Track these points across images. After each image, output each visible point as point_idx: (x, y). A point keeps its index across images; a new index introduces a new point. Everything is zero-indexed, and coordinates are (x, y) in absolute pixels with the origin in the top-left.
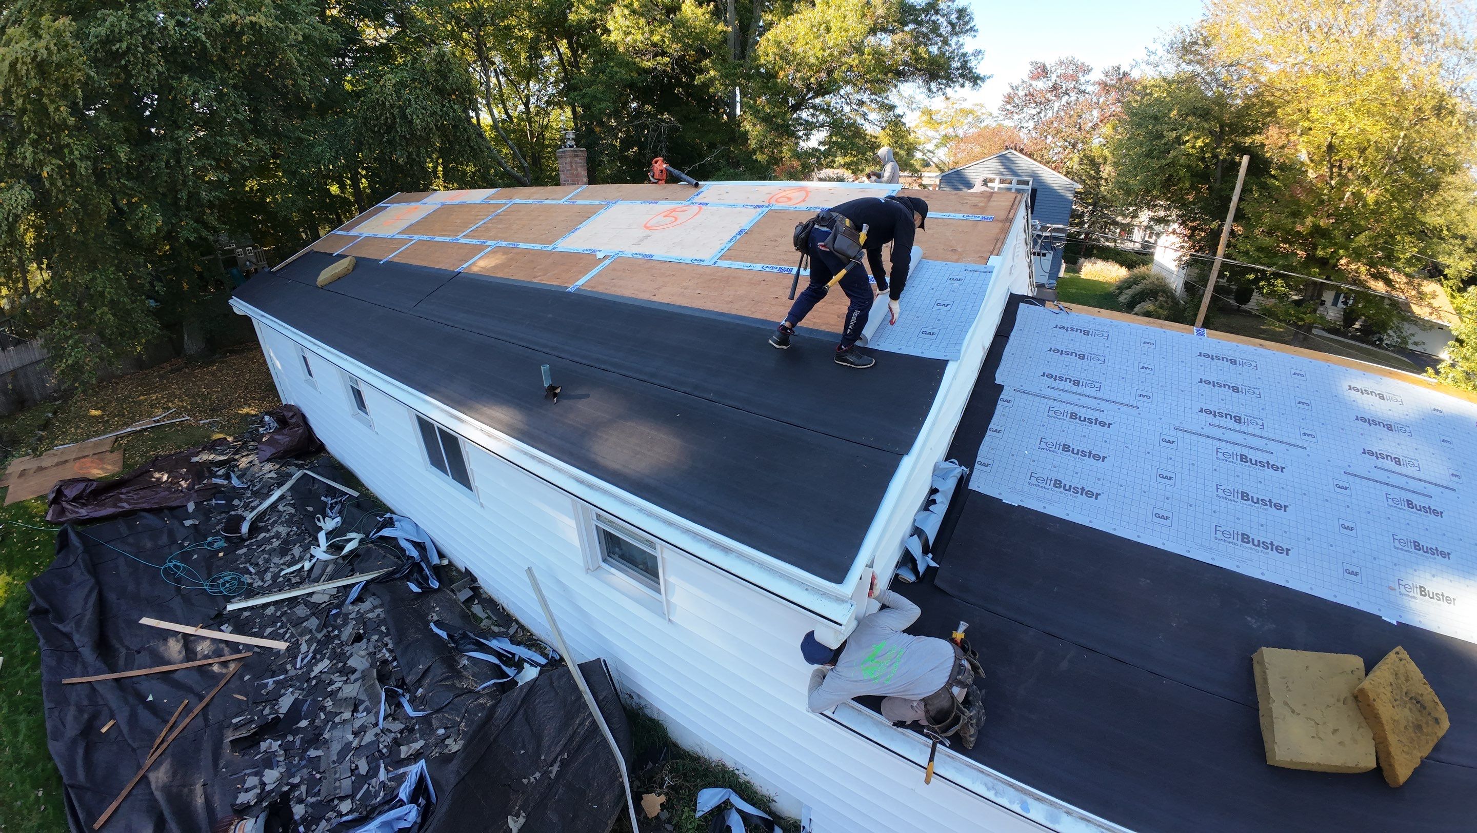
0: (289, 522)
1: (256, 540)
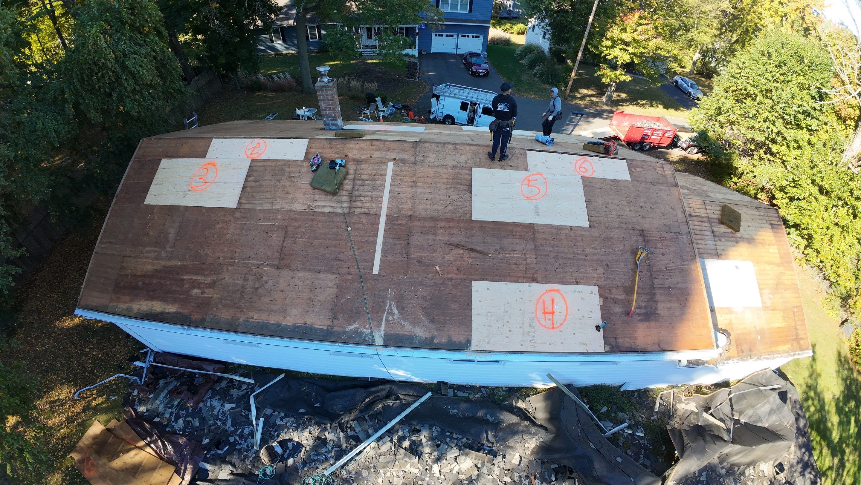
1: (290, 450)
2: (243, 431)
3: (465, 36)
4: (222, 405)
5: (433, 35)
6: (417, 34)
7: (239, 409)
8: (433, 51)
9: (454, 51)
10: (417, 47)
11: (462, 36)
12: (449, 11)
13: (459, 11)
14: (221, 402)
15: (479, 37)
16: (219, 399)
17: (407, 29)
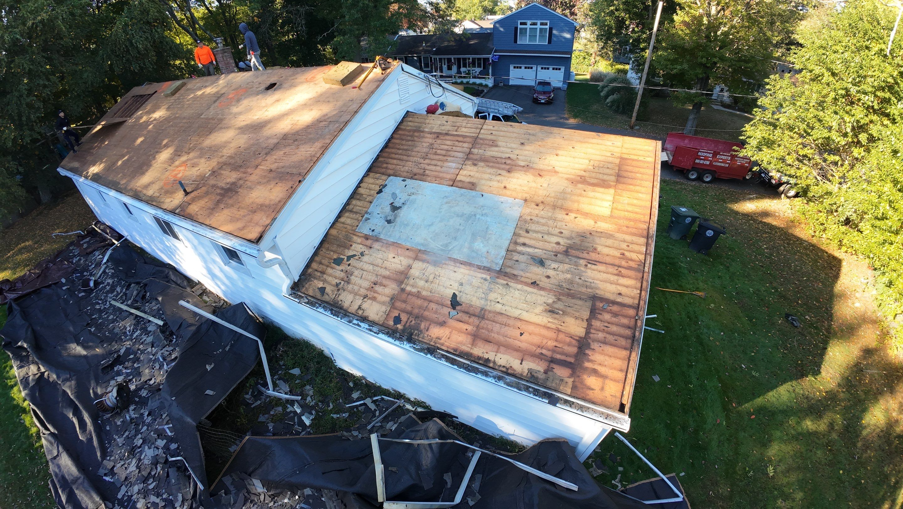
0: (112, 276)
1: (98, 289)
3: (545, 68)
4: (99, 255)
5: (511, 67)
6: (490, 64)
8: (510, 83)
9: (533, 84)
11: (542, 68)
12: (527, 43)
13: (537, 43)
15: (560, 69)
17: (484, 59)
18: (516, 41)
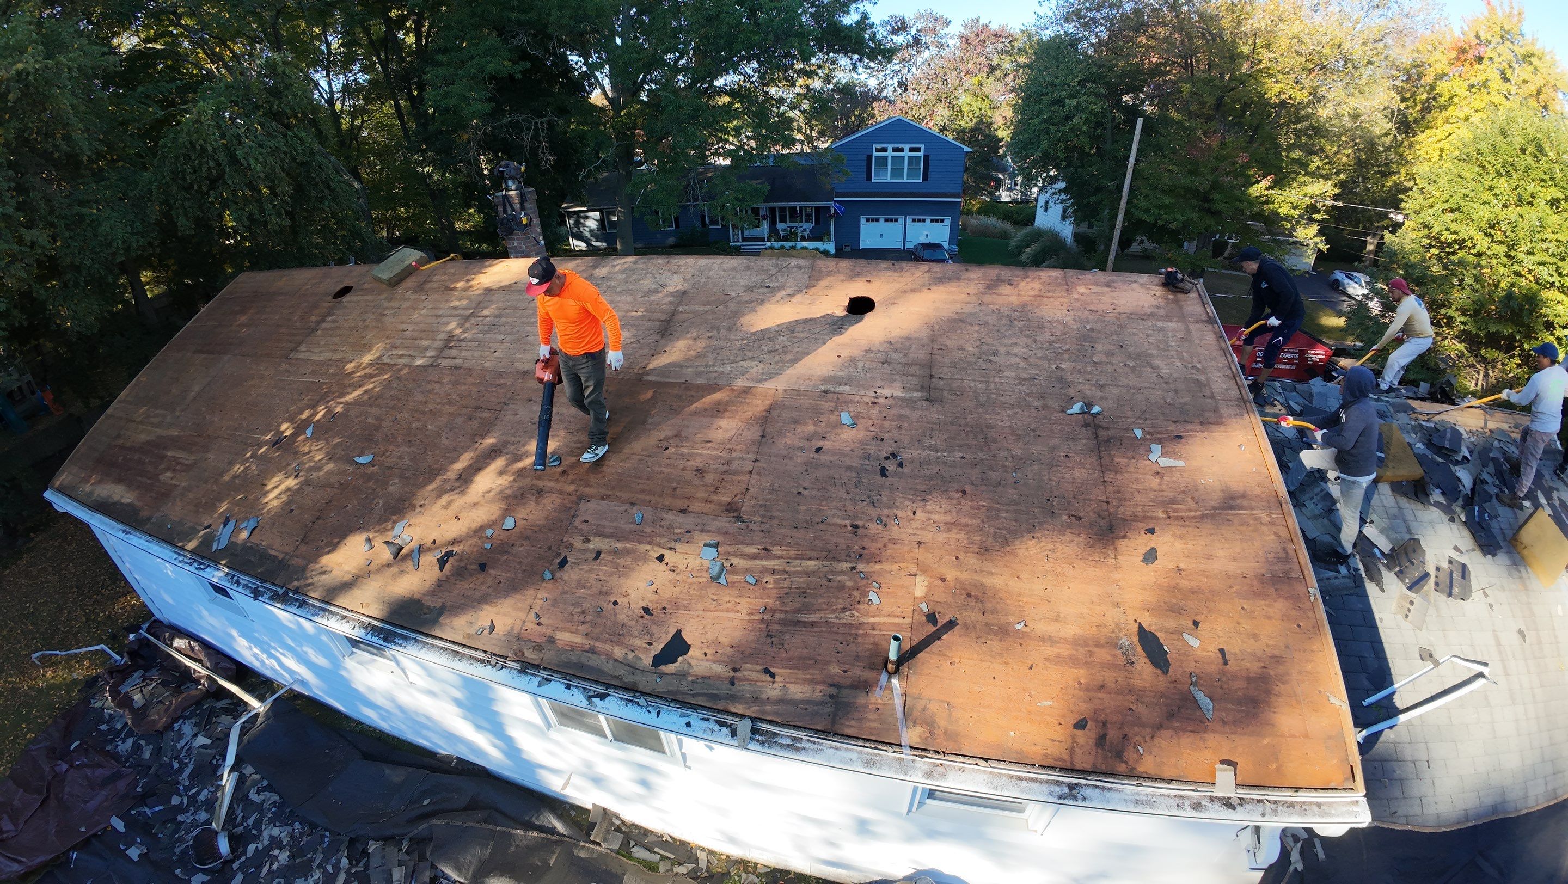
1: (247, 859)
2: (198, 793)
3: (919, 221)
4: (195, 736)
5: (863, 221)
6: (831, 216)
7: (213, 751)
8: (863, 245)
9: (899, 246)
10: (832, 238)
11: (914, 220)
12: (889, 180)
13: (905, 180)
14: (196, 729)
15: (942, 221)
16: (196, 724)
17: (817, 209)
18: (869, 177)
